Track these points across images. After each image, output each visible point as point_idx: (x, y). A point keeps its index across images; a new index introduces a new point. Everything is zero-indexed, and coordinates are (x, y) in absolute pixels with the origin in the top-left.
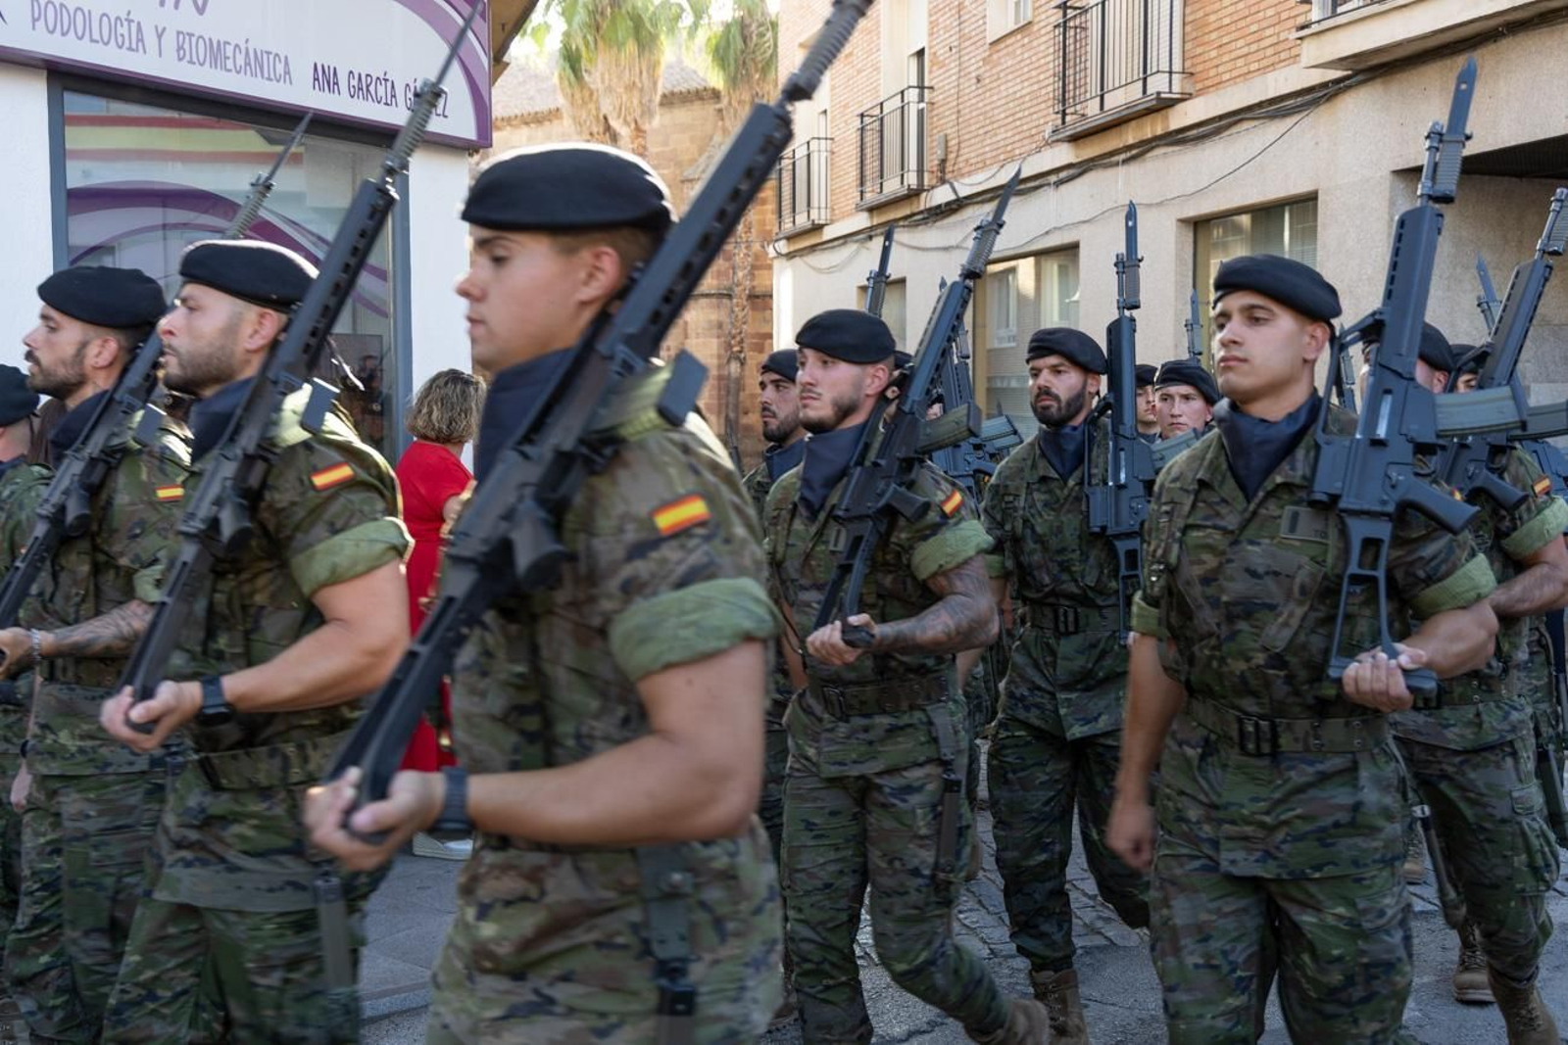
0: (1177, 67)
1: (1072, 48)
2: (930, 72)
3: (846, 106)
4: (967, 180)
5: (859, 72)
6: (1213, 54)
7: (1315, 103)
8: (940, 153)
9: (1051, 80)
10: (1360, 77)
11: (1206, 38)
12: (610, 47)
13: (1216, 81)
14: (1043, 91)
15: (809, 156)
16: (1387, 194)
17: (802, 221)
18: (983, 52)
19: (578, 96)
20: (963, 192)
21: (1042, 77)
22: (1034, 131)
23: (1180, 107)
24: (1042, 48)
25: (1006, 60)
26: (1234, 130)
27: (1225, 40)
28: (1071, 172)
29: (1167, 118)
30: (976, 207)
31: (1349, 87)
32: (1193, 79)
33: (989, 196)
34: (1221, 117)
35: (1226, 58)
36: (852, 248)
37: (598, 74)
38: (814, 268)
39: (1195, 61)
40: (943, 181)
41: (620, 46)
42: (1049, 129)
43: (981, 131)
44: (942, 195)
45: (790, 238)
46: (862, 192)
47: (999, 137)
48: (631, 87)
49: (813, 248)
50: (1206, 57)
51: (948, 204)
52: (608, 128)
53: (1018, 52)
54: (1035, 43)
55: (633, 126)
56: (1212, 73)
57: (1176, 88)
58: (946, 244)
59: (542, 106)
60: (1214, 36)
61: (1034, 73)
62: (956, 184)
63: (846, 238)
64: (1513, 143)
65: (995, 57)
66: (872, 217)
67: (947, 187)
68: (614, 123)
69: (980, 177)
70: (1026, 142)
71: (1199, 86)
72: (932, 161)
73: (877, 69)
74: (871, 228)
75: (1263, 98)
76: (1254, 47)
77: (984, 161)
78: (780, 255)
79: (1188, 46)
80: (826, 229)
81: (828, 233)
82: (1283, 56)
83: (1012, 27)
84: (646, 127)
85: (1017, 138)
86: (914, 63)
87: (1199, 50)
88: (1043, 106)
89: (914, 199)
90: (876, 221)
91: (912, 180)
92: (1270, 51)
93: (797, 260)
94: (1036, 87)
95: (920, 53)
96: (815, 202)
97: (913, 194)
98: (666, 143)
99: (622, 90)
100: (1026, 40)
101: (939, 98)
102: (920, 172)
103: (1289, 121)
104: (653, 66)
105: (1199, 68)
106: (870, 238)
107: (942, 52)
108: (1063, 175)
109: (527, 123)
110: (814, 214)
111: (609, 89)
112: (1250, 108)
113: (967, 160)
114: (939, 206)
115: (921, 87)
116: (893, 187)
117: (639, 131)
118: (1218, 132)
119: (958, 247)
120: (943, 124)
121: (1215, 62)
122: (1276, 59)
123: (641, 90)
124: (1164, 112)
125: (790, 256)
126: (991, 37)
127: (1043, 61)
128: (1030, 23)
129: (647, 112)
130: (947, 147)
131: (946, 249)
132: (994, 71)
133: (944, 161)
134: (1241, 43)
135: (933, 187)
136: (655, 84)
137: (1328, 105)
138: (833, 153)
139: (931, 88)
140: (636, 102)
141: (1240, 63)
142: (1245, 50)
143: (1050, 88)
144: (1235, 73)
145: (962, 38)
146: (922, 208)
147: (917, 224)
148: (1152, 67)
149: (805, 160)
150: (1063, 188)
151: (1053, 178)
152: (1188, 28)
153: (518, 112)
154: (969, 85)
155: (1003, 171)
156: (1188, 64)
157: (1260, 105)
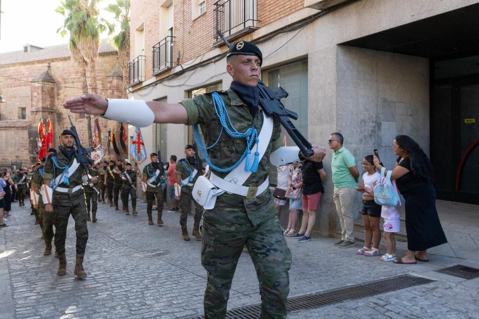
0: (255, 19)
1: (220, 18)
2: (175, 32)
3: (149, 46)
4: (186, 64)
5: (153, 35)
6: (268, 13)
7: (307, 24)
8: (177, 56)
9: (213, 30)
10: (324, 12)
11: (265, 9)
12: (84, 37)
13: (269, 22)
14: (210, 34)
15: (138, 61)
16: (335, 53)
17: (136, 80)
18: (191, 24)
19: (75, 51)
20: (185, 67)
21: (209, 29)
22: (207, 47)
23: (256, 31)
24: (210, 20)
25: (198, 25)
26: (276, 37)
27: (272, 8)
28: (220, 57)
29: (252, 35)
30: (189, 72)
31: (320, 16)
32: (261, 23)
33: (192, 68)
34: (271, 33)
35: (272, 14)
36: (151, 88)
37: (80, 44)
38: (140, 95)
39: (261, 17)
40: (178, 65)
41: (87, 36)
42: (211, 45)
43: (190, 48)
44: (178, 69)
45: (133, 87)
46: (154, 70)
47: (196, 50)
48: (90, 48)
49: (140, 89)
50: (265, 15)
51: (180, 72)
52: (84, 61)
53: (202, 22)
54: (207, 19)
55: (91, 59)
56: (267, 20)
57: (255, 26)
58: (180, 84)
59: (66, 55)
60: (268, 8)
61: (207, 28)
62: (182, 65)
63: (149, 86)
64: (388, 28)
65: (195, 25)
66: (157, 78)
67: (180, 66)
68: (86, 59)
69: (190, 62)
70: (204, 50)
71: (263, 25)
72: (175, 60)
73: (159, 34)
74: (157, 81)
75: (287, 24)
76: (282, 10)
77: (191, 58)
78: (130, 92)
79: (259, 12)
80: (143, 83)
81: (144, 84)
82: (293, 11)
83: (200, 14)
84: (95, 60)
85: (202, 49)
86: (170, 32)
87: (262, 13)
88: (210, 38)
89: (170, 71)
90: (158, 79)
91: (169, 65)
92: (288, 10)
93: (135, 93)
94: (207, 33)
95: (171, 29)
96: (140, 75)
97: (169, 70)
98: (102, 66)
99: (87, 49)
100: (204, 18)
101: (177, 40)
102: (171, 62)
103: (297, 32)
104: (97, 43)
105: (263, 19)
106: (156, 84)
107: (178, 26)
108: (217, 59)
109: (62, 60)
110: (140, 79)
111: (83, 48)
112: (282, 29)
113: (186, 58)
114: (177, 73)
115: (172, 37)
116: (163, 68)
117: (92, 61)
118: (270, 38)
119: (183, 85)
120: (179, 47)
121: (269, 16)
122: (291, 12)
123: (93, 49)
124: (251, 34)
125: (133, 92)
126: (193, 20)
127: (210, 24)
128: (206, 13)
129: (95, 55)
130: (179, 55)
131: (179, 86)
132: (194, 29)
133: (178, 59)
134: (277, 9)
135: (175, 67)
136: (97, 48)
137: (311, 24)
138: (145, 60)
139: (175, 37)
140: (91, 52)
141: (277, 15)
142: (279, 11)
143: (213, 32)
144: (275, 19)
145: (184, 20)
146: (172, 73)
147: (170, 79)
148: (247, 19)
149: (137, 63)
150: (217, 63)
151: (213, 60)
152: (259, 7)
153: (59, 57)
154: (186, 35)
155: (197, 59)
156: (259, 18)
157: (286, 27)
